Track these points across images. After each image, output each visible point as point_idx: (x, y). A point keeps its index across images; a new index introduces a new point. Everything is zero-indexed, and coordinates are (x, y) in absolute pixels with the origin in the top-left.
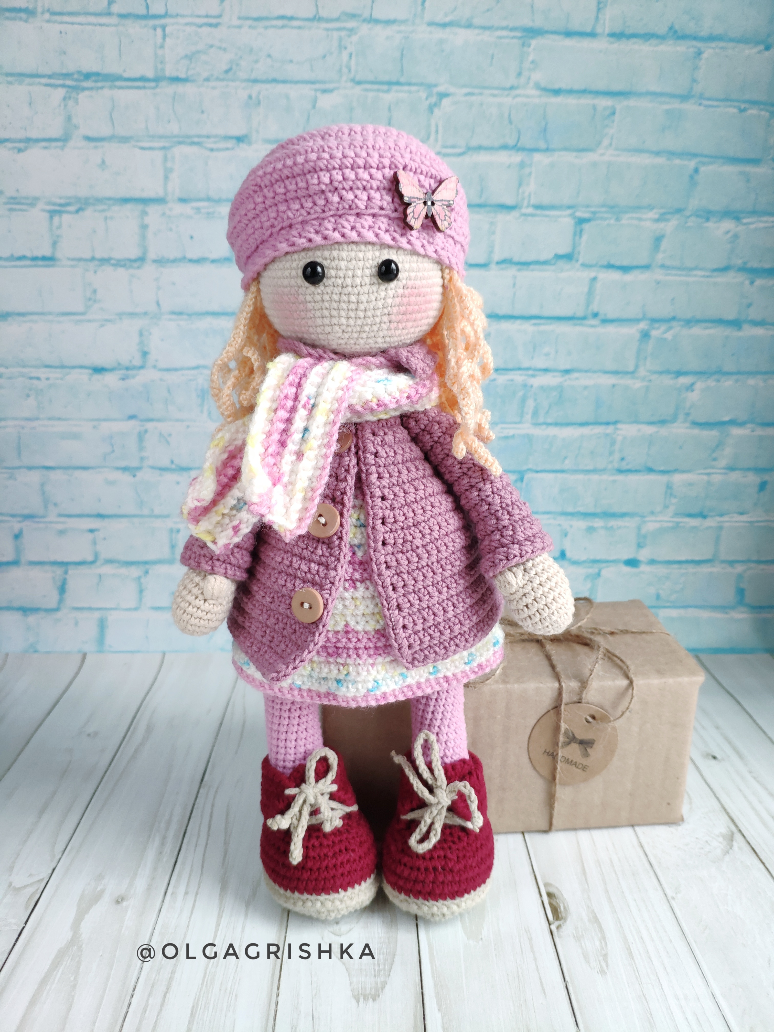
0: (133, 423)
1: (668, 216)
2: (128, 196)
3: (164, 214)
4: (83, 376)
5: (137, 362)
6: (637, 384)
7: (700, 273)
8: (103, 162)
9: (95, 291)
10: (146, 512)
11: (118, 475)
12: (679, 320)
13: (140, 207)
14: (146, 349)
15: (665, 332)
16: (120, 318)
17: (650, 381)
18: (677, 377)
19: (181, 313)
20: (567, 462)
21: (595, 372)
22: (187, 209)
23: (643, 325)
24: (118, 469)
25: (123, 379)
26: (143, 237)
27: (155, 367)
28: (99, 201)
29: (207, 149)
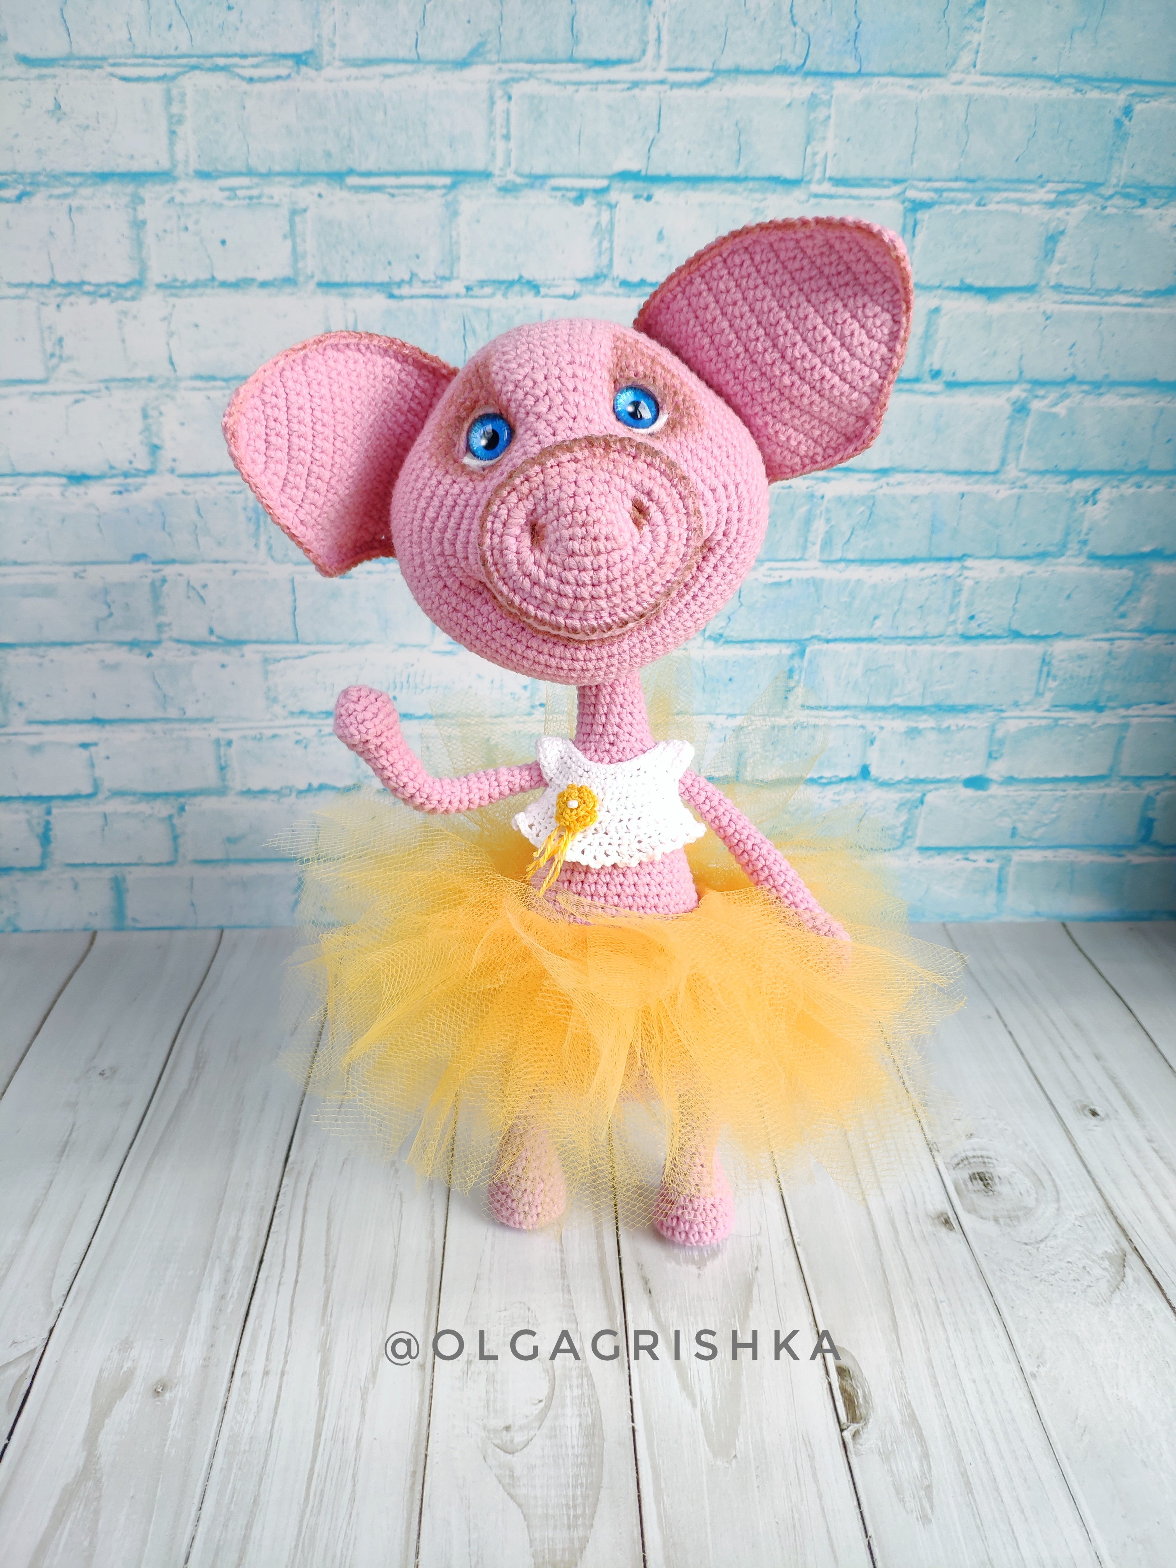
0: (140, 566)
1: (1072, 197)
2: (106, 169)
3: (172, 200)
4: (53, 488)
5: (142, 464)
6: (1004, 492)
7: (1123, 299)
8: (59, 107)
9: (61, 340)
10: (173, 713)
11: (121, 655)
12: (1082, 383)
13: (130, 189)
14: (156, 441)
15: (1056, 404)
16: (107, 388)
17: (1025, 487)
18: (1071, 480)
19: (213, 378)
21: (931, 472)
22: (212, 191)
23: (1017, 392)
24: (121, 644)
25: (120, 493)
26: (139, 244)
27: (172, 471)
28: (56, 178)
29: (242, 78)
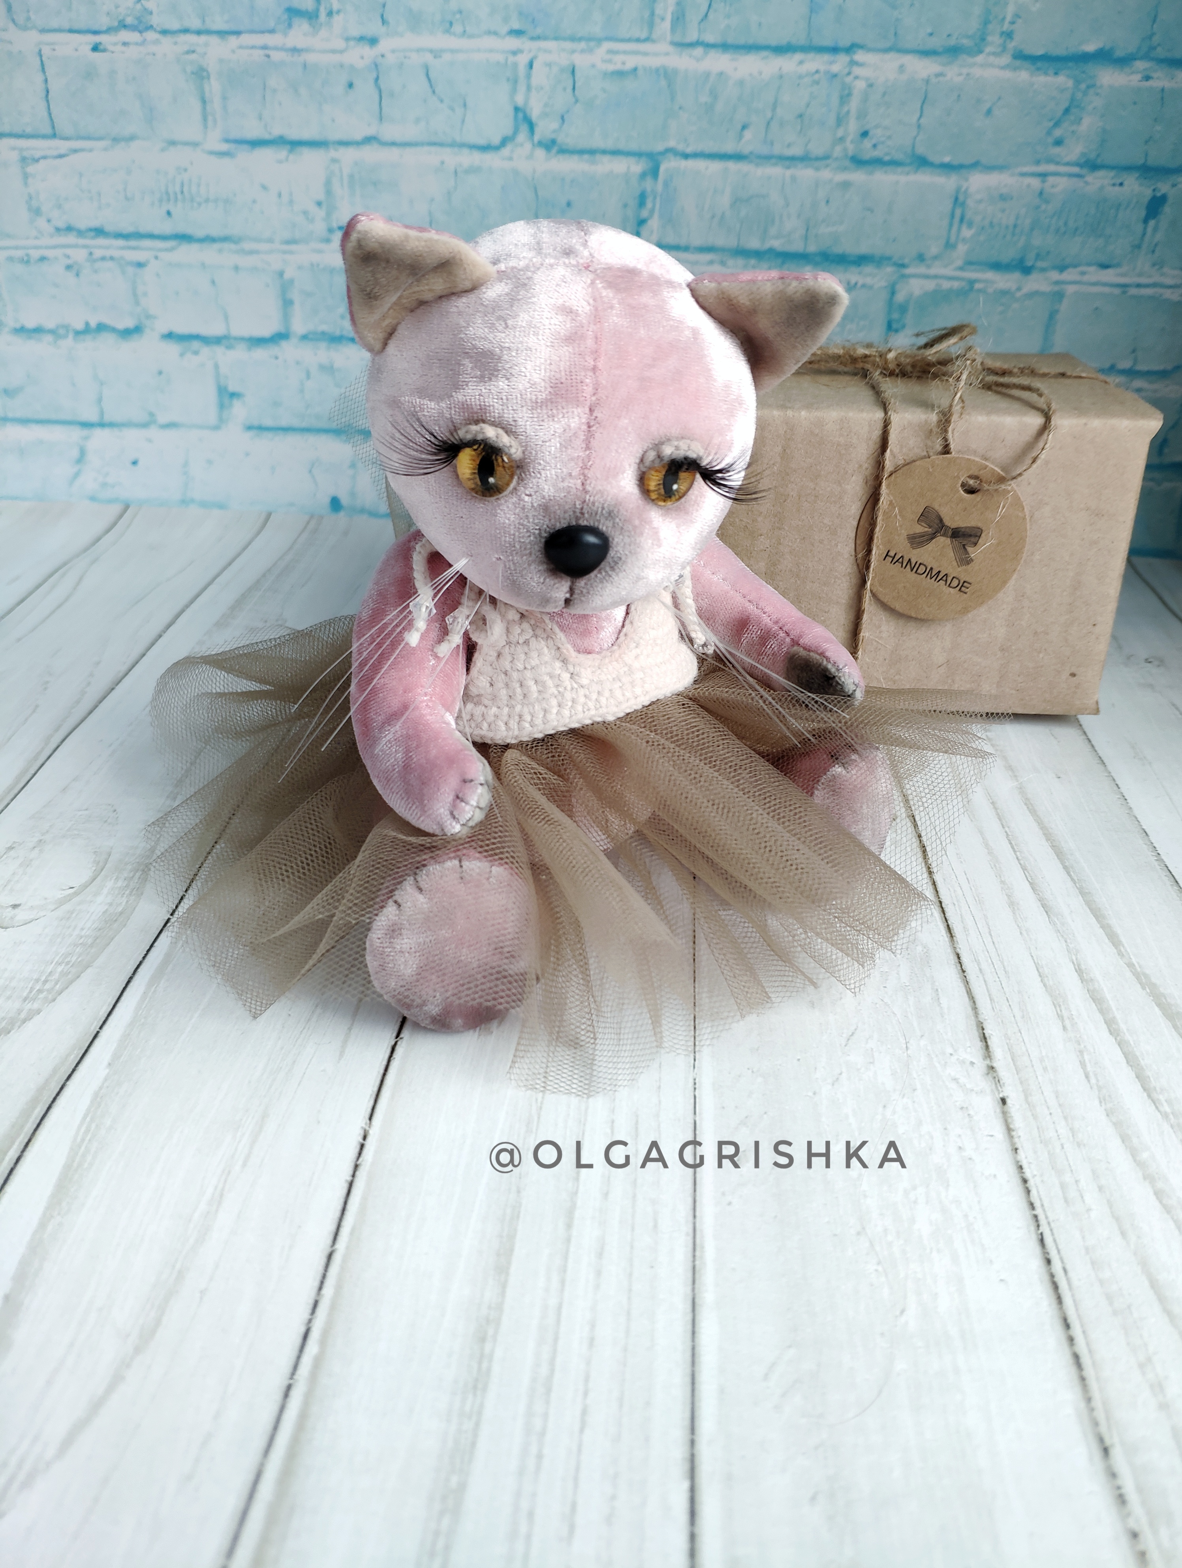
20: (748, 135)
